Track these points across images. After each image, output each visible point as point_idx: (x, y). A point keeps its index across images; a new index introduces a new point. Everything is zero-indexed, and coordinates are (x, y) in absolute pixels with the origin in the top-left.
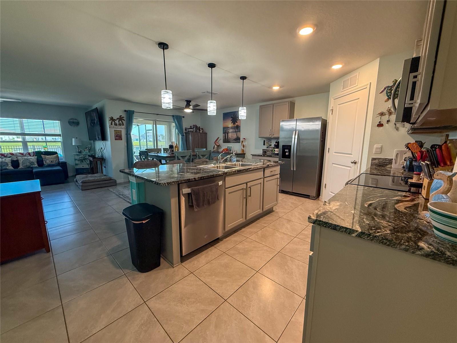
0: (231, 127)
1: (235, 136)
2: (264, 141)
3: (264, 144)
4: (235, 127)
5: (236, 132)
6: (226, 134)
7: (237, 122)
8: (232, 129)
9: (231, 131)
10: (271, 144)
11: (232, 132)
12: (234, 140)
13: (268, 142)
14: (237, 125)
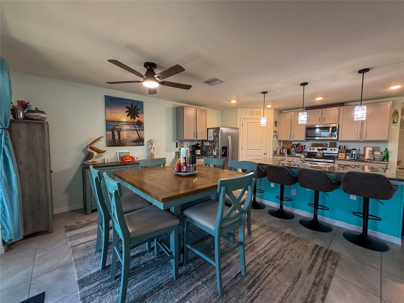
0: (127, 122)
1: (135, 136)
2: (177, 143)
3: (177, 147)
4: (135, 123)
5: (136, 130)
6: (115, 132)
7: (138, 117)
8: (129, 125)
9: (126, 127)
10: (183, 146)
11: (129, 130)
12: (133, 142)
13: (180, 144)
14: (138, 121)
